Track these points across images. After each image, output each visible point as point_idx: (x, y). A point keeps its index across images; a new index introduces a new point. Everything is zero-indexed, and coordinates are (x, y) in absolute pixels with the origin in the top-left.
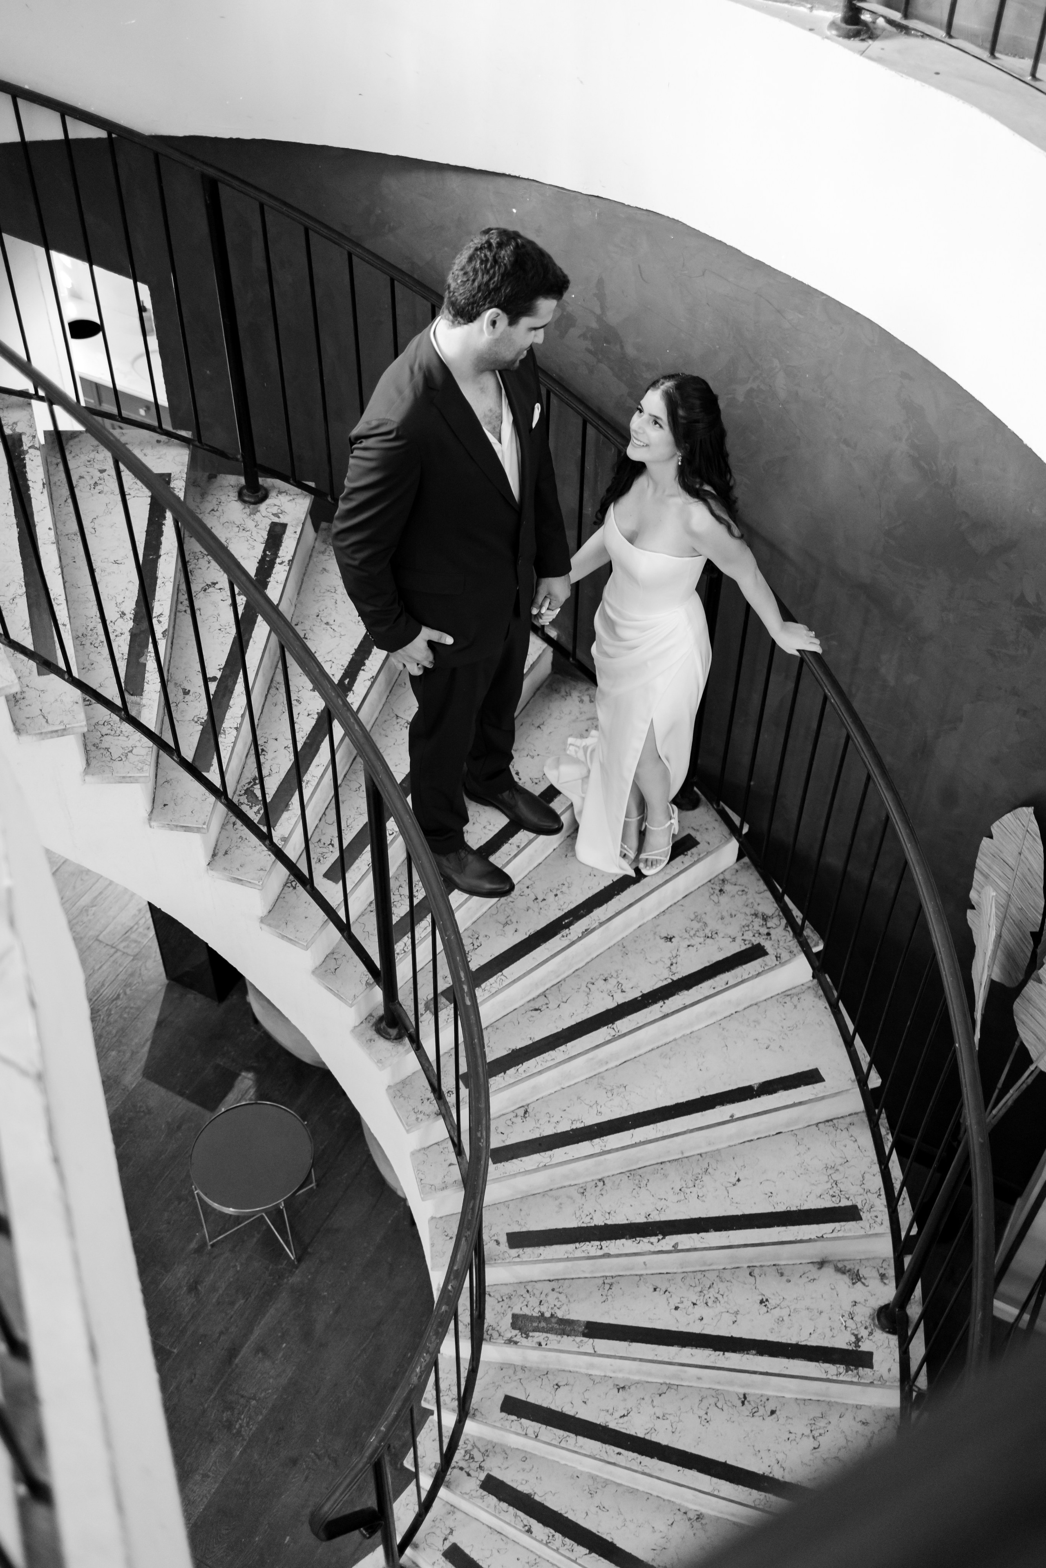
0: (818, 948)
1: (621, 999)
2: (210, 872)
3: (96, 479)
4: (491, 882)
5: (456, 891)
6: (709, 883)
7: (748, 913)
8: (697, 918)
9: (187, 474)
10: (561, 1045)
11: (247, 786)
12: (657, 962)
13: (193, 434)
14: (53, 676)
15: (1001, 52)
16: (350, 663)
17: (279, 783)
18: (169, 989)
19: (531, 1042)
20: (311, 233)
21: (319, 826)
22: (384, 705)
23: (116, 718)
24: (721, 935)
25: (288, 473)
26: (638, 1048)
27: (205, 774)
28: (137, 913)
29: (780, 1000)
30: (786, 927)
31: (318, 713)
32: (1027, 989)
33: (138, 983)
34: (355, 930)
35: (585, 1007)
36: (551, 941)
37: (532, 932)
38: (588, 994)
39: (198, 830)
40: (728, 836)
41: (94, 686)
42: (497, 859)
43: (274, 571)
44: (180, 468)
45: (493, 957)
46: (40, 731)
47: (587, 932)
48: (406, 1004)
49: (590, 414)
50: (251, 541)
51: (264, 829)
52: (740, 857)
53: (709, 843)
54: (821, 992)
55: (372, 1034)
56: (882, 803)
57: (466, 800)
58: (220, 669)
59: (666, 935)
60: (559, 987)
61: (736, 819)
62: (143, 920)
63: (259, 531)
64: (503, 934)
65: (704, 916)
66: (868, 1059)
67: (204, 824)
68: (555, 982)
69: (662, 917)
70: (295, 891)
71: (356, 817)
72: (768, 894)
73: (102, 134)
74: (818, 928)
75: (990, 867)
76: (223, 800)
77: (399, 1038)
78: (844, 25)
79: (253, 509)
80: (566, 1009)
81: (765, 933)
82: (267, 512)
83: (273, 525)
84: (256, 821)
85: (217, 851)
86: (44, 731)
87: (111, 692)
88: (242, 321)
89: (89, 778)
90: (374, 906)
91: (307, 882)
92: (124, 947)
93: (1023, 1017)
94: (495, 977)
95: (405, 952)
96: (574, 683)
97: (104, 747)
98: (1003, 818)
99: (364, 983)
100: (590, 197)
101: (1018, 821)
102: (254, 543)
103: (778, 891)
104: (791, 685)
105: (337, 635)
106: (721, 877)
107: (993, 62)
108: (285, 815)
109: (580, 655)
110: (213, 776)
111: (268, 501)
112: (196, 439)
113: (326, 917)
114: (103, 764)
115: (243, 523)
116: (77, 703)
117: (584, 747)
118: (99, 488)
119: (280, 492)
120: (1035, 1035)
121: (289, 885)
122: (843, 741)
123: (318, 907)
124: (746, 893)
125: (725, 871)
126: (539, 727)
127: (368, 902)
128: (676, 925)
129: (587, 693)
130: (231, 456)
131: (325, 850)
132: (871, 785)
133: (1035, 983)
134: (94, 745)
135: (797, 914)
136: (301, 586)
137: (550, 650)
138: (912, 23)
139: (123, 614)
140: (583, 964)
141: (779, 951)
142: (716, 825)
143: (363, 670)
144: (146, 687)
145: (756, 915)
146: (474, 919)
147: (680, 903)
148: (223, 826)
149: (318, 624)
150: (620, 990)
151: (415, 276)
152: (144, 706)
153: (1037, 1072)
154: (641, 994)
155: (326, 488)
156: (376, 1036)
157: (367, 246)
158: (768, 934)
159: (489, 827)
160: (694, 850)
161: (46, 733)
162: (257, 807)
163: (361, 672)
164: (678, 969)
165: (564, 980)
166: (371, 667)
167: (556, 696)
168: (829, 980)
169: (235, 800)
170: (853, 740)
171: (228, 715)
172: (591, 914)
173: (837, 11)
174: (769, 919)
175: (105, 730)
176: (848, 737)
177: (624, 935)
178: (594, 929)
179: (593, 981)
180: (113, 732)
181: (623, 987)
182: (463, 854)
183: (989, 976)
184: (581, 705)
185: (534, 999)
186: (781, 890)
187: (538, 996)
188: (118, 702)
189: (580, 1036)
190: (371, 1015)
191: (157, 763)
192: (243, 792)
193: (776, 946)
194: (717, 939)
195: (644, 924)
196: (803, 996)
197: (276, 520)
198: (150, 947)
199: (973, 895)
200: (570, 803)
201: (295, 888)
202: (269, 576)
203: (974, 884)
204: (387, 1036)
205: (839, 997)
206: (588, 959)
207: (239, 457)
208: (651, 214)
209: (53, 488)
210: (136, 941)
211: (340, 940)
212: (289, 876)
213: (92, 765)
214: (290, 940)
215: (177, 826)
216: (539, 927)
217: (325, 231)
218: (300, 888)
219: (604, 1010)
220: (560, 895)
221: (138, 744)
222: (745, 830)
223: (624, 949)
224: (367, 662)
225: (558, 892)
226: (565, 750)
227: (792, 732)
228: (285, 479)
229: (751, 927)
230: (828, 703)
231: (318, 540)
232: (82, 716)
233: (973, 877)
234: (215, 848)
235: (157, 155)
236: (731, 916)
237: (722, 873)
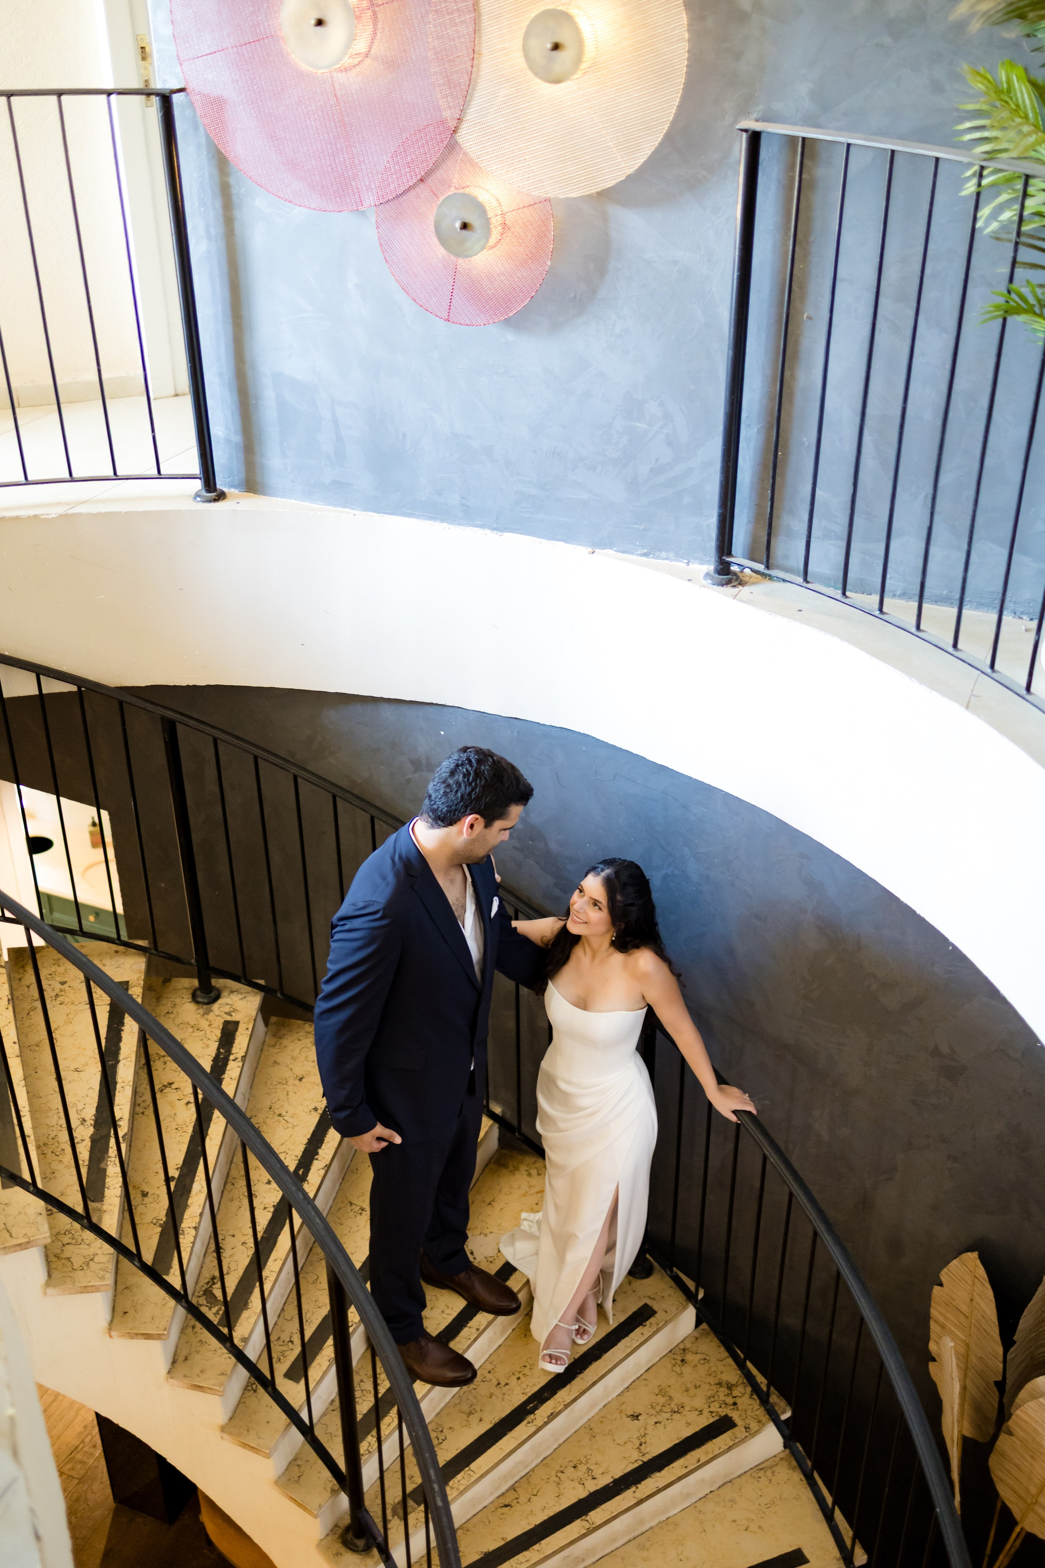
0: (786, 1415)
1: (592, 1486)
2: (171, 1380)
3: (57, 991)
4: (454, 1370)
5: (418, 1381)
6: (670, 1354)
7: (713, 1383)
8: (662, 1392)
9: (144, 980)
10: (535, 1544)
11: (206, 1287)
12: (625, 1443)
13: (149, 943)
14: (17, 1189)
15: (851, 591)
16: (304, 1153)
17: (238, 1280)
18: (116, 1513)
19: (503, 1543)
20: (260, 760)
21: (279, 1323)
22: (337, 1193)
23: (77, 1226)
24: (687, 1408)
25: (239, 972)
26: (614, 1540)
27: (165, 1277)
28: (83, 1430)
29: (754, 1474)
30: (752, 1395)
31: (274, 1206)
32: (999, 1443)
33: (84, 1509)
34: (318, 1432)
35: (556, 1499)
36: (516, 1429)
37: (497, 1420)
38: (559, 1484)
39: (158, 1337)
40: (684, 1303)
41: (56, 1195)
42: (457, 1345)
43: (228, 1068)
44: (138, 975)
45: (459, 1451)
46: (3, 1246)
47: (552, 1417)
48: (372, 1510)
49: (520, 904)
50: (205, 1040)
51: (225, 1331)
52: (698, 1323)
53: (666, 1312)
54: (794, 1463)
55: (339, 1547)
56: (831, 1259)
57: (423, 1284)
58: (177, 1169)
59: (632, 1413)
60: (528, 1479)
61: (691, 1284)
62: (89, 1437)
63: (213, 1030)
64: (468, 1425)
65: (668, 1389)
66: (851, 1533)
67: (165, 1330)
68: (523, 1473)
69: (626, 1394)
70: (255, 1395)
71: (315, 1310)
72: (730, 1361)
73: (74, 688)
74: (783, 1394)
75: (946, 1317)
76: (184, 1304)
77: (366, 1550)
78: (717, 576)
79: (207, 1009)
80: (538, 1503)
81: (731, 1403)
82: (220, 1011)
83: (226, 1023)
84: (215, 1323)
85: (176, 1357)
86: (7, 1245)
87: (74, 1201)
88: (196, 838)
89: (50, 1291)
90: (337, 1403)
91: (268, 1385)
92: (69, 1469)
93: (999, 1473)
94: (462, 1473)
95: (370, 1452)
96: (520, 1157)
97: (65, 1257)
98: (950, 1264)
99: (329, 1490)
100: (510, 719)
101: (965, 1267)
102: (208, 1042)
103: (740, 1357)
104: (731, 1146)
105: (290, 1125)
106: (682, 1346)
107: (846, 601)
108: (245, 1314)
109: (525, 1129)
110: (174, 1279)
111: (220, 1001)
112: (152, 946)
113: (289, 1421)
114: (65, 1274)
115: (197, 1023)
116: (40, 1214)
117: (537, 1221)
118: (60, 999)
119: (232, 992)
120: (1015, 1492)
121: (250, 1388)
122: (786, 1198)
123: (280, 1410)
124: (708, 1361)
125: (684, 1339)
126: (490, 1204)
127: (330, 1400)
128: (641, 1401)
129: (534, 1166)
130: (185, 961)
131: (284, 1348)
132: (818, 1239)
133: (1006, 1436)
134: (55, 1256)
135: (761, 1379)
136: (253, 1080)
137: (497, 1126)
138: (773, 572)
139: (84, 1120)
140: (551, 1451)
141: (748, 1421)
142: (671, 1292)
143: (317, 1159)
144: (107, 1192)
145: (720, 1384)
146: (438, 1411)
147: (643, 1377)
148: (183, 1331)
149: (271, 1116)
150: (590, 1478)
151: (355, 792)
152: (105, 1211)
153: (1023, 1534)
154: (612, 1480)
155: (275, 985)
156: (343, 1550)
157: (309, 768)
158: (735, 1404)
159: (447, 1311)
160: (652, 1320)
161: (10, 1247)
162: (217, 1308)
163: (315, 1162)
164: (648, 1450)
165: (533, 1470)
166: (324, 1156)
167: (505, 1171)
168: (801, 1449)
169: (194, 1301)
170: (796, 1198)
171: (187, 1215)
172: (556, 1396)
173: (710, 564)
174: (734, 1388)
175: (66, 1239)
176: (791, 1195)
177: (589, 1416)
178: (559, 1413)
179: (562, 1469)
180: (75, 1241)
181: (593, 1474)
182: (423, 1343)
183: (960, 1431)
184: (529, 1179)
185: (503, 1494)
186: (742, 1356)
187: (508, 1490)
188: (80, 1209)
189: (554, 1532)
190: (336, 1526)
191: (117, 1269)
192: (202, 1293)
193: (744, 1416)
194: (684, 1413)
195: (609, 1402)
196: (776, 1468)
197: (229, 1018)
198: (96, 1467)
199: (932, 1346)
200: (525, 1280)
201: (255, 1391)
202: (224, 1073)
203: (932, 1335)
204: (356, 1549)
205: (814, 1467)
206: (556, 1446)
207: (193, 961)
208: (564, 730)
209: (17, 1002)
210: (81, 1462)
211: (303, 1445)
212: (249, 1378)
213: (54, 1277)
214: (253, 1449)
215: (137, 1334)
216: (504, 1414)
217: (272, 758)
218: (261, 1390)
219: (576, 1500)
220: (522, 1379)
221: (99, 1252)
222: (701, 1295)
223: (591, 1432)
224: (320, 1151)
225: (520, 1375)
226: (518, 1225)
227: (737, 1191)
228: (236, 979)
229: (716, 1397)
230: (768, 1162)
231: (268, 1034)
232: (45, 1227)
233: (929, 1328)
234: (175, 1355)
235: (121, 703)
236: (696, 1387)
237: (682, 1342)
